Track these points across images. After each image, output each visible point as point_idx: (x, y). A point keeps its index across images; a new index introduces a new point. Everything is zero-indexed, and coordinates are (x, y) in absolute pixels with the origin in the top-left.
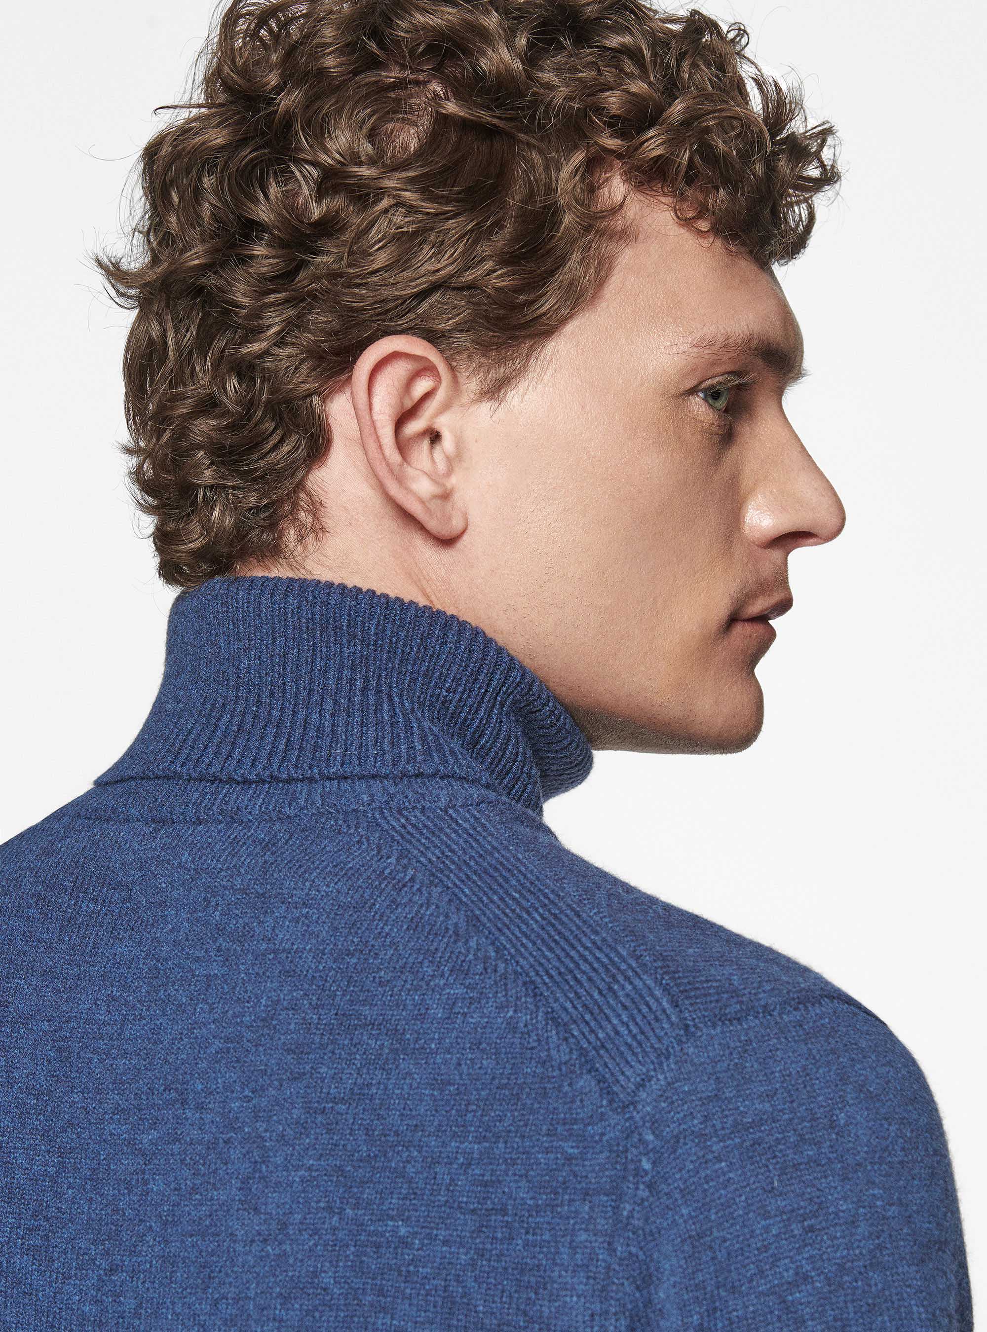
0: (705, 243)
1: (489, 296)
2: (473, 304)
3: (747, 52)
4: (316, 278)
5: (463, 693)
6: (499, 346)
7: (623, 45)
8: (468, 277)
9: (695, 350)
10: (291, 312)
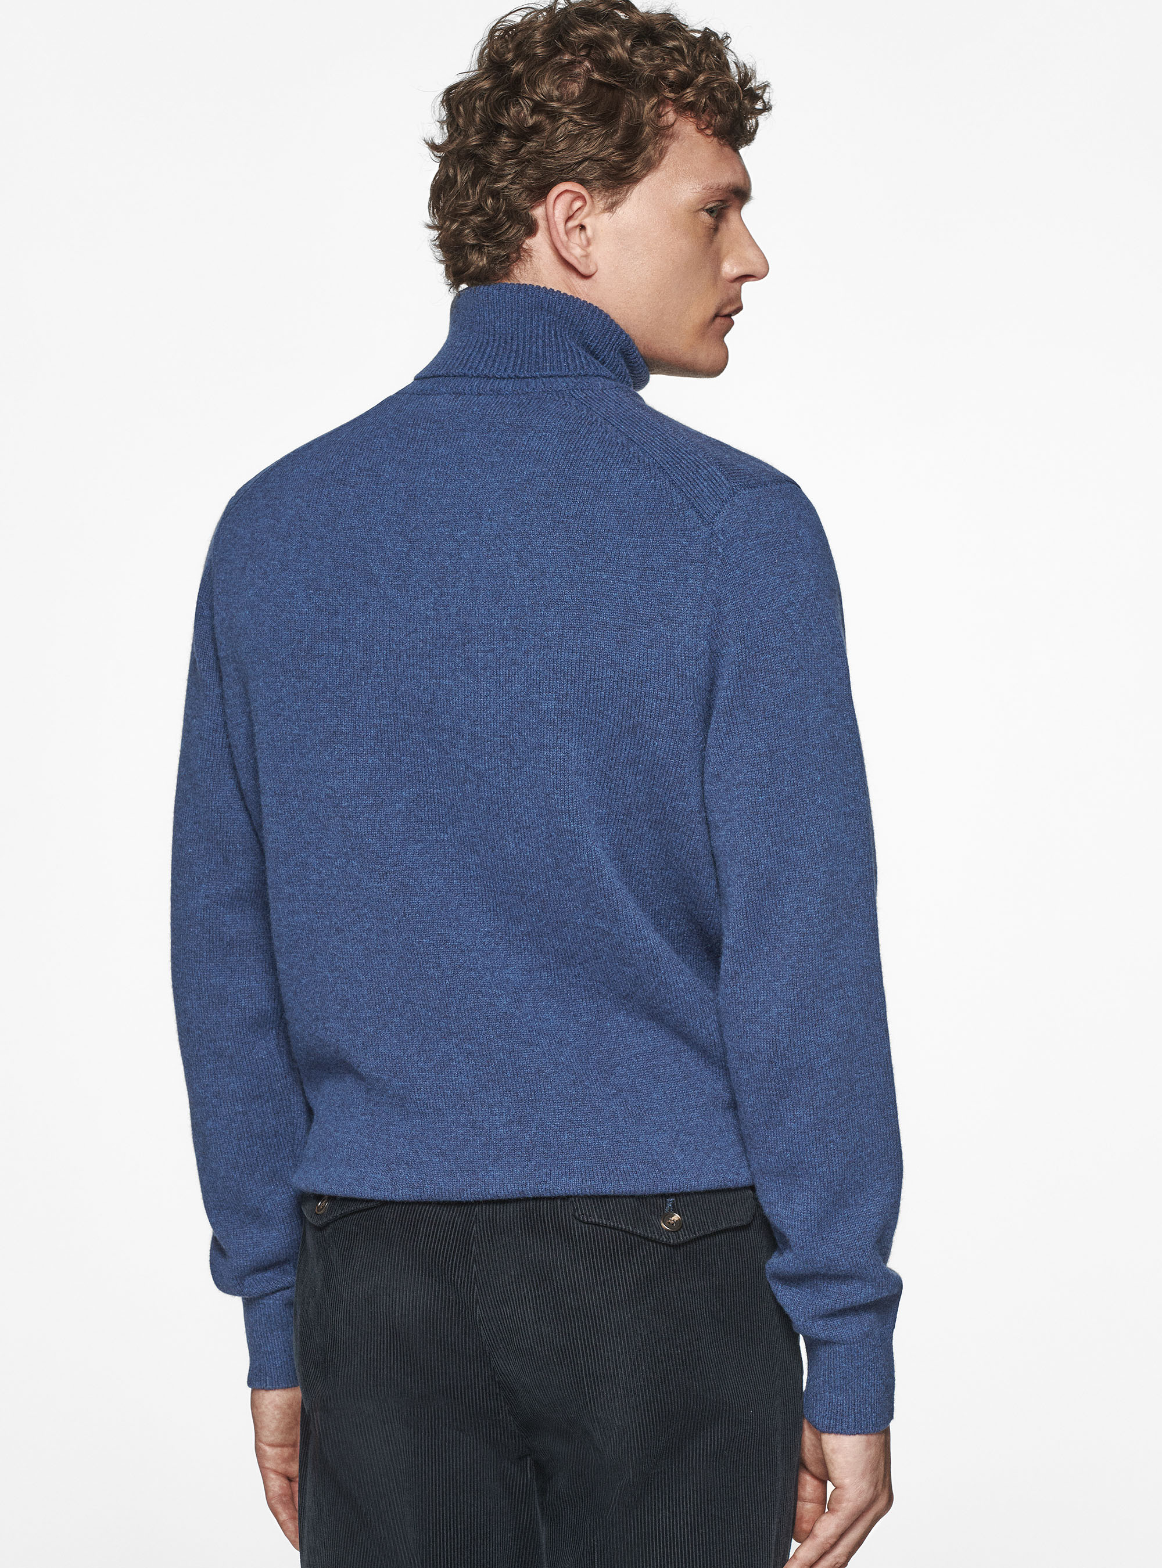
0: (709, 140)
1: (610, 164)
2: (603, 168)
3: (730, 47)
4: (529, 153)
5: (598, 343)
6: (614, 187)
7: (674, 46)
8: (601, 155)
9: (704, 191)
10: (518, 168)
